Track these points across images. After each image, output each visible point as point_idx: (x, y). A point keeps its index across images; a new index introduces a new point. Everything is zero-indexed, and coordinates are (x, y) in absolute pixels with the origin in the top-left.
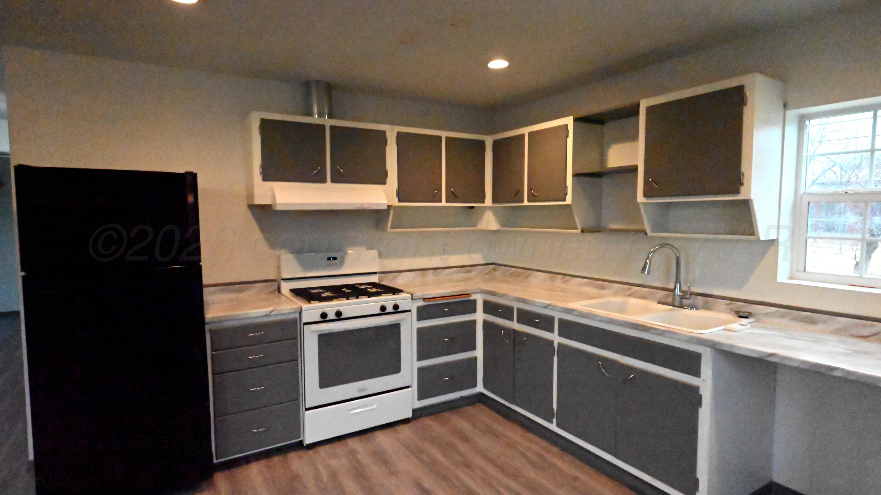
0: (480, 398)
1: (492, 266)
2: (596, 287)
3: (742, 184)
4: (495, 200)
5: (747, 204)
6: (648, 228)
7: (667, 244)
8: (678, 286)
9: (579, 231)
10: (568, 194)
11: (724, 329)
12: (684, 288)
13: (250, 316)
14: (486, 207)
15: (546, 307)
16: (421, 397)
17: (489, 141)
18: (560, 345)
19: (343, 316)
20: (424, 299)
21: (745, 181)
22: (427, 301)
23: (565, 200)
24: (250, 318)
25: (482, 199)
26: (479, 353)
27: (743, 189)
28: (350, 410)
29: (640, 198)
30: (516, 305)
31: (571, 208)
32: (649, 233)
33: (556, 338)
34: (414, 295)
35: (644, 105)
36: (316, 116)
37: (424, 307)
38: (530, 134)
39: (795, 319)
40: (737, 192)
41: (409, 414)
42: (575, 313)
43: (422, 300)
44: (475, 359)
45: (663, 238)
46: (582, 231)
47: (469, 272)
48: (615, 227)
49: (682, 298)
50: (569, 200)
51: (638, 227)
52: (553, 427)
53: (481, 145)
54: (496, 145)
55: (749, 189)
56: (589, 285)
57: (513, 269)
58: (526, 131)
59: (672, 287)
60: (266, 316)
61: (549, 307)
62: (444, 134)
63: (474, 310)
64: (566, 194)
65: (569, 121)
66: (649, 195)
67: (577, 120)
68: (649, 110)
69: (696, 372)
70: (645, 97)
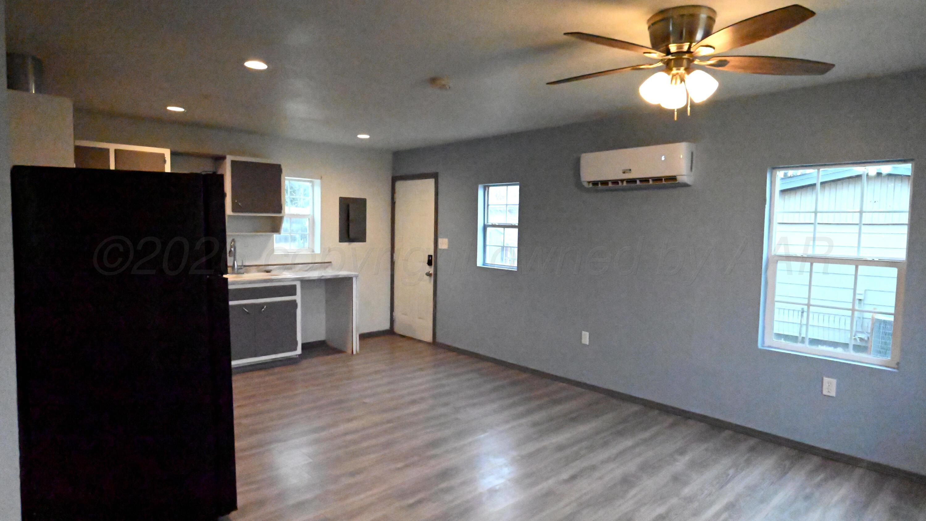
8: (236, 263)
12: (240, 264)
29: (228, 211)
35: (229, 158)
49: (238, 269)
55: (284, 210)
58: (112, 147)
65: (167, 153)
66: (234, 210)
67: (173, 154)
68: (233, 163)
69: (295, 294)
70: (231, 154)
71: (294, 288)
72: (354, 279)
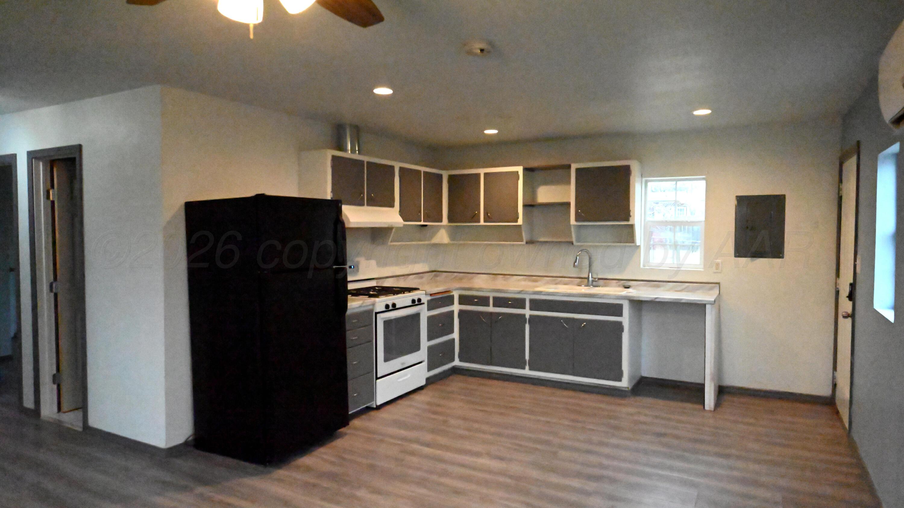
0: (455, 370)
1: (434, 273)
2: (530, 280)
3: (630, 216)
4: (450, 220)
5: (632, 227)
6: (574, 240)
7: (583, 250)
8: (590, 275)
9: (524, 243)
10: (520, 218)
11: (627, 292)
12: (595, 276)
13: (353, 307)
14: (441, 226)
15: (520, 292)
16: (430, 369)
17: (445, 175)
18: (531, 316)
19: (397, 307)
20: (431, 295)
21: (631, 214)
22: (434, 296)
23: (517, 221)
24: (354, 309)
25: (441, 220)
26: (456, 335)
27: (631, 219)
28: (398, 378)
29: (573, 221)
30: (491, 295)
31: (521, 228)
32: (575, 243)
33: (527, 312)
34: (427, 291)
35: (574, 167)
36: (350, 152)
37: (432, 300)
38: (486, 174)
39: (652, 286)
40: (628, 220)
41: (423, 383)
42: (544, 293)
43: (430, 295)
44: (453, 340)
45: (582, 246)
46: (527, 243)
47: (422, 278)
48: (542, 239)
49: (593, 281)
50: (520, 222)
51: (568, 240)
52: (527, 372)
53: (440, 177)
54: (451, 178)
55: (634, 219)
56: (525, 280)
57: (456, 274)
58: (482, 171)
59: (586, 276)
60: (360, 307)
61: (523, 292)
62: (423, 169)
63: (452, 303)
64: (518, 218)
65: (520, 169)
66: (577, 220)
67: (526, 170)
68: (578, 170)
69: (620, 314)
70: (575, 162)
71: (620, 307)
72: (708, 307)
